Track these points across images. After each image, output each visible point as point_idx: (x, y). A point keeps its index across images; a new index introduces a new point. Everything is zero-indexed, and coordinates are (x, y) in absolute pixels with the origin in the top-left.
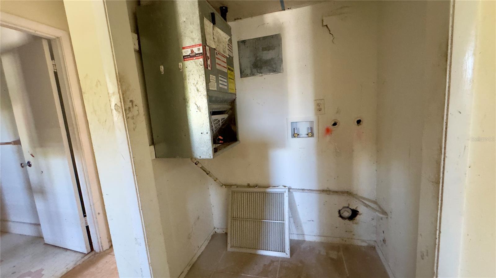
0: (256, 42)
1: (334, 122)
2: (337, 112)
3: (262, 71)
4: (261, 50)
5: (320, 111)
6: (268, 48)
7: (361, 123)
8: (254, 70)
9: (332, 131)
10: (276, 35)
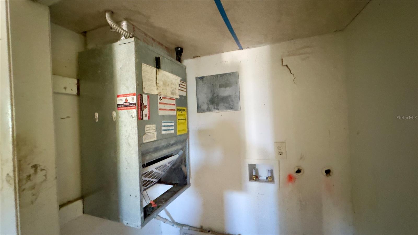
0: (213, 79)
1: (298, 169)
2: (301, 158)
3: (218, 107)
4: (218, 87)
5: (281, 155)
6: (225, 85)
7: (331, 174)
8: (211, 106)
9: (296, 178)
10: (233, 73)
